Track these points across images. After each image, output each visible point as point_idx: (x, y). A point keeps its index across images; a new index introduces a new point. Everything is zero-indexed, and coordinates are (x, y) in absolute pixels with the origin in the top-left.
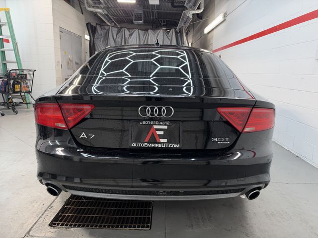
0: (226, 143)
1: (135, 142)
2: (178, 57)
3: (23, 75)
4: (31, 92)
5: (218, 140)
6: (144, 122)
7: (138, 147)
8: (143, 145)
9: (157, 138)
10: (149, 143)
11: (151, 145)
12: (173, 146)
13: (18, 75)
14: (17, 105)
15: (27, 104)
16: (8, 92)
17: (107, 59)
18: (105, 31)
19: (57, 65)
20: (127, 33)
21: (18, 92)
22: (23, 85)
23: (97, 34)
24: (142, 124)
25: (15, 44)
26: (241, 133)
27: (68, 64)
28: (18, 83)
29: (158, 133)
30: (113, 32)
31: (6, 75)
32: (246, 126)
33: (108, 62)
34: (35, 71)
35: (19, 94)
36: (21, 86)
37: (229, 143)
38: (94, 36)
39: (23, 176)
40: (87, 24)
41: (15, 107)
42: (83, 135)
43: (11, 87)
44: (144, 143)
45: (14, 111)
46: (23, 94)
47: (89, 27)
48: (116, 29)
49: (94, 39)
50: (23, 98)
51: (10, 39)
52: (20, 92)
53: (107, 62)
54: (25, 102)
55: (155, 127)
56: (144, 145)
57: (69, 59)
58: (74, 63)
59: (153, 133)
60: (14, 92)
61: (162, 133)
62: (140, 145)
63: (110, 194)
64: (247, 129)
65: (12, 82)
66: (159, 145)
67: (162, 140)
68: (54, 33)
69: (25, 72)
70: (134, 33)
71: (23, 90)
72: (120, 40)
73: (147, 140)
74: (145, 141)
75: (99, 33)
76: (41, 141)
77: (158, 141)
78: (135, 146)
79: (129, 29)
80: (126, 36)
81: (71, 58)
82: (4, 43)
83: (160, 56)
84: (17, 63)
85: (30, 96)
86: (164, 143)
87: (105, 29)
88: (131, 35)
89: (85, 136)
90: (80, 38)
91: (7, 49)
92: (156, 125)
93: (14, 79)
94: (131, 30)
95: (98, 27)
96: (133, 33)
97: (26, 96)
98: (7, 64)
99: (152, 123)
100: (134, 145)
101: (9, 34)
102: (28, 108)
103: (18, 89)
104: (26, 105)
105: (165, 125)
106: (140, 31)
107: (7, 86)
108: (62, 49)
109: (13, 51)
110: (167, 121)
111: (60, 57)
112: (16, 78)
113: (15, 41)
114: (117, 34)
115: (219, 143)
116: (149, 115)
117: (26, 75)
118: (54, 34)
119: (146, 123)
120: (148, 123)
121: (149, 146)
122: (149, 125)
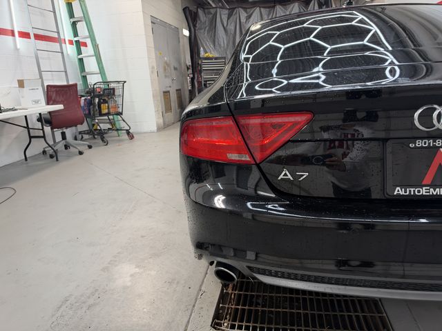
3: (110, 89)
4: (121, 114)
6: (419, 143)
7: (409, 196)
8: (419, 191)
10: (433, 186)
11: (439, 191)
13: (105, 89)
14: (106, 133)
15: (117, 130)
16: (94, 115)
18: (211, 16)
19: (152, 72)
20: (243, 15)
21: (105, 115)
22: (111, 104)
23: (199, 22)
24: (415, 147)
25: (96, 47)
27: (165, 70)
28: (105, 102)
30: (223, 16)
31: (87, 93)
34: (125, 82)
35: (106, 117)
36: (108, 107)
38: (195, 26)
39: (142, 237)
40: (184, 10)
41: (104, 136)
42: (285, 174)
43: (97, 108)
45: (103, 141)
46: (111, 117)
47: (188, 13)
48: (227, 12)
49: (195, 30)
50: (112, 123)
51: (88, 41)
52: (108, 114)
54: (114, 128)
57: (166, 63)
58: (173, 69)
60: (101, 115)
63: (343, 287)
65: (97, 100)
68: (145, 25)
69: (112, 85)
70: (254, 14)
71: (111, 111)
72: (233, 28)
73: (427, 180)
74: (423, 183)
75: (203, 21)
76: (193, 187)
78: (402, 193)
79: (245, 9)
80: (242, 21)
81: (168, 61)
82: (82, 47)
84: (100, 73)
85: (121, 119)
87: (210, 13)
88: (249, 17)
89: (290, 176)
90: (177, 31)
91: (86, 55)
93: (99, 96)
94: (248, 10)
95: (200, 12)
96: (252, 14)
97: (116, 119)
98: (88, 76)
99: (438, 143)
100: (399, 191)
101: (88, 34)
102: (119, 136)
103: (105, 111)
104: (116, 132)
106: (262, 9)
107: (92, 107)
108: (156, 48)
109: (95, 58)
111: (154, 60)
112: (101, 95)
113: (96, 42)
114: (228, 19)
117: (114, 89)
118: (145, 27)
119: (425, 144)
120: (429, 144)
121: (435, 193)
122: (431, 147)
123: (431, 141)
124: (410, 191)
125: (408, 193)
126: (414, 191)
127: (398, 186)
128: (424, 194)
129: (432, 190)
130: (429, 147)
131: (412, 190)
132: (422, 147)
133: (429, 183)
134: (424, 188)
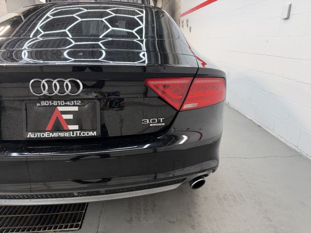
0: (160, 124)
1: (32, 132)
2: (135, 17)
5: (149, 121)
6: (44, 103)
7: (37, 138)
8: (43, 135)
9: (64, 124)
10: (52, 131)
11: (55, 135)
12: (88, 134)
17: (48, 14)
24: (41, 106)
26: (178, 112)
29: (65, 117)
32: (185, 102)
33: (50, 18)
37: (164, 124)
44: (44, 131)
53: (48, 17)
55: (60, 109)
56: (46, 135)
59: (57, 117)
61: (70, 117)
62: (39, 135)
64: (187, 106)
66: (67, 135)
67: (71, 127)
73: (49, 127)
74: (46, 130)
77: (65, 129)
78: (32, 136)
83: (114, 15)
86: (73, 131)
92: (61, 106)
99: (55, 103)
100: (30, 135)
105: (74, 105)
110: (77, 100)
115: (151, 125)
116: (45, 92)
119: (47, 104)
120: (49, 103)
121: (53, 136)
122: (51, 106)
123: (50, 102)
124: (38, 135)
125: (36, 136)
126: (40, 135)
127: (30, 132)
128: (46, 136)
129: (51, 134)
130: (49, 106)
131: (39, 134)
132: (45, 106)
133: (50, 129)
134: (46, 133)
